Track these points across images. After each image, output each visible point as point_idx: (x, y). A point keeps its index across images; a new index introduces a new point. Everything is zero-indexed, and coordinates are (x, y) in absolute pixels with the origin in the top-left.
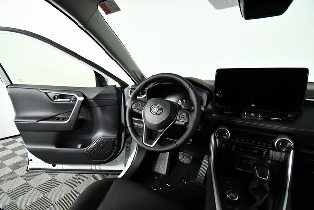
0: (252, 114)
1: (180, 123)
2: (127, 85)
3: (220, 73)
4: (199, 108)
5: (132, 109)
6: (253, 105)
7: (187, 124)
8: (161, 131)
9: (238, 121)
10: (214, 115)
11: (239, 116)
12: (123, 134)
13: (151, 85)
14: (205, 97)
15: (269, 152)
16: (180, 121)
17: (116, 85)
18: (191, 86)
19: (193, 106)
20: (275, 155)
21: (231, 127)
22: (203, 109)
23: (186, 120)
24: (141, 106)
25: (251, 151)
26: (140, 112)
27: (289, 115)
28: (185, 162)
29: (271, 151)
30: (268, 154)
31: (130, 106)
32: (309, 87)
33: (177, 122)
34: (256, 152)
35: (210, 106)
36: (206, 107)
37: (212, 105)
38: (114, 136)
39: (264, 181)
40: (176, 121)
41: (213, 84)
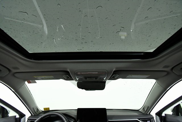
17: (16, 116)
18: (66, 120)
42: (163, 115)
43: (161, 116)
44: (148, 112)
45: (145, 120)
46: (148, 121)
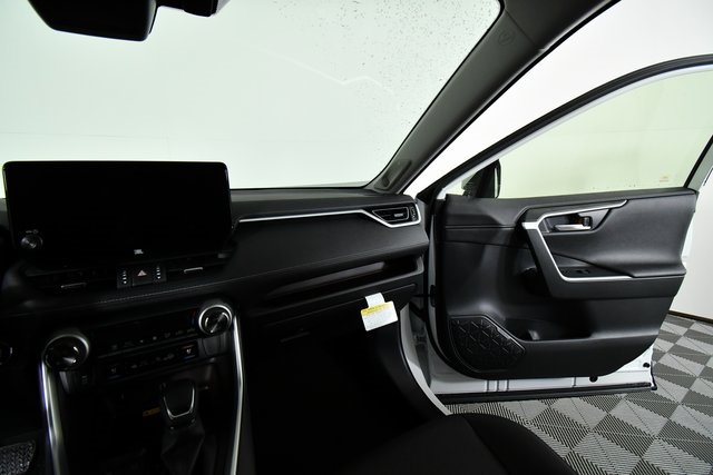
0: (142, 273)
6: (139, 252)
11: (110, 286)
15: (196, 344)
20: (209, 345)
25: (158, 359)
27: (221, 256)
29: (199, 341)
30: (195, 350)
32: (234, 198)
34: (171, 356)
39: (186, 420)
42: (441, 196)
43: (435, 200)
44: (397, 190)
45: (387, 212)
46: (396, 215)
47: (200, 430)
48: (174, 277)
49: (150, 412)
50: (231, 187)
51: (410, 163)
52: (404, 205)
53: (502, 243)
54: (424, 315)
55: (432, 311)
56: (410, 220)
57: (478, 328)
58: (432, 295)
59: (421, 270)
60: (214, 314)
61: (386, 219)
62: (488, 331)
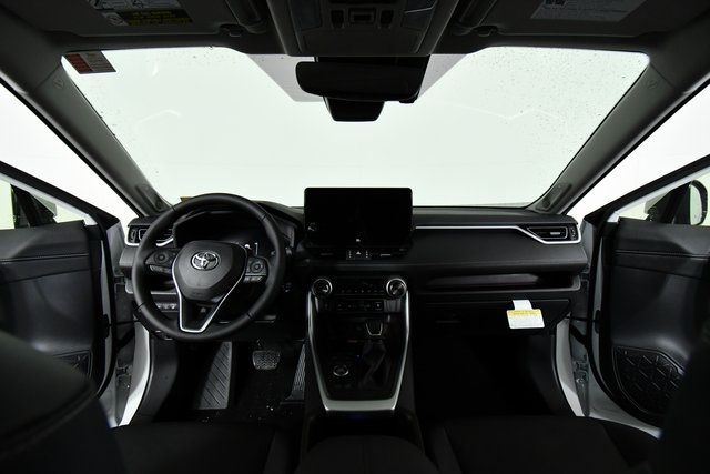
0: (358, 253)
1: (253, 279)
2: (115, 221)
3: (311, 194)
4: (283, 251)
5: (147, 267)
6: (358, 240)
7: (265, 278)
8: (216, 300)
9: (341, 266)
10: (308, 260)
11: (343, 258)
12: (108, 342)
13: (183, 218)
14: (291, 233)
15: (383, 302)
16: (253, 276)
17: (82, 221)
18: (266, 215)
19: (273, 248)
20: (390, 305)
21: (333, 274)
22: (289, 252)
23: (263, 273)
24: (167, 258)
26: (168, 271)
27: (401, 249)
28: (266, 367)
29: (385, 301)
30: (382, 305)
31: (141, 262)
32: (414, 212)
33: (247, 279)
35: (300, 248)
36: (294, 249)
37: (304, 245)
38: (84, 347)
39: (377, 339)
40: (244, 276)
41: (302, 211)
42: (614, 219)
43: (606, 222)
44: (559, 210)
45: (543, 230)
46: (552, 233)
47: (383, 348)
48: (375, 258)
49: (353, 341)
50: (414, 205)
51: (570, 186)
52: (565, 225)
53: (691, 273)
54: (587, 341)
55: (596, 338)
56: (569, 239)
57: (651, 364)
58: (596, 321)
59: (576, 287)
60: (396, 284)
61: (541, 236)
62: (666, 370)
